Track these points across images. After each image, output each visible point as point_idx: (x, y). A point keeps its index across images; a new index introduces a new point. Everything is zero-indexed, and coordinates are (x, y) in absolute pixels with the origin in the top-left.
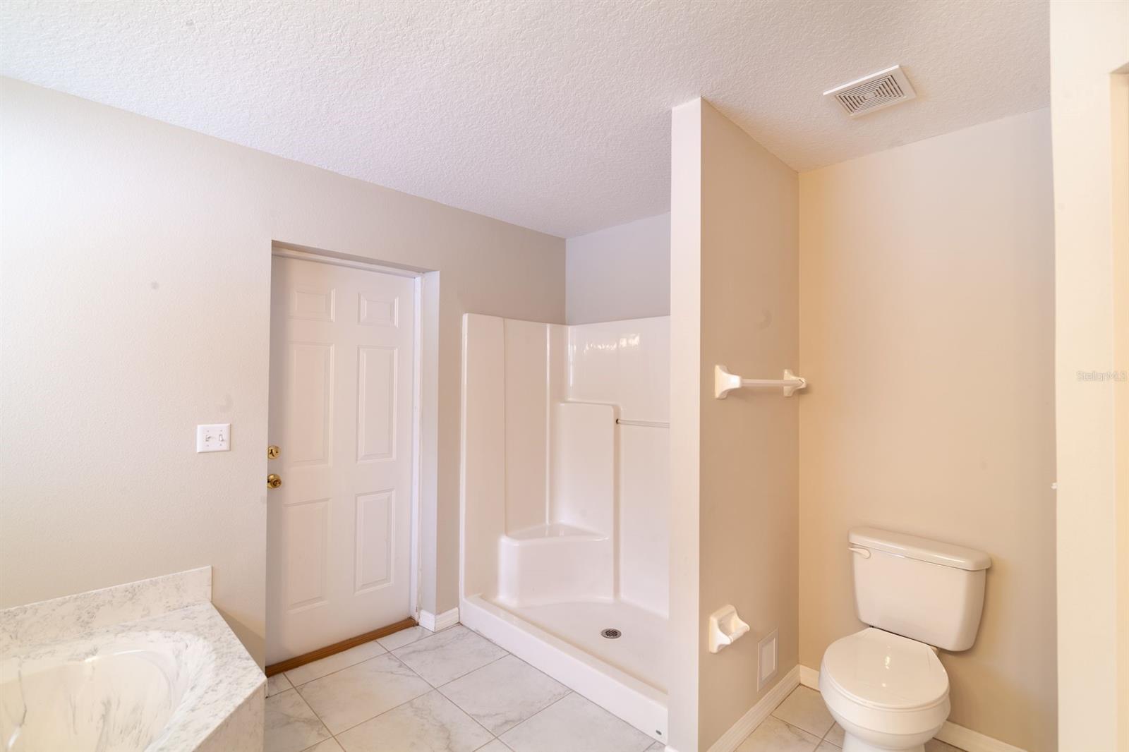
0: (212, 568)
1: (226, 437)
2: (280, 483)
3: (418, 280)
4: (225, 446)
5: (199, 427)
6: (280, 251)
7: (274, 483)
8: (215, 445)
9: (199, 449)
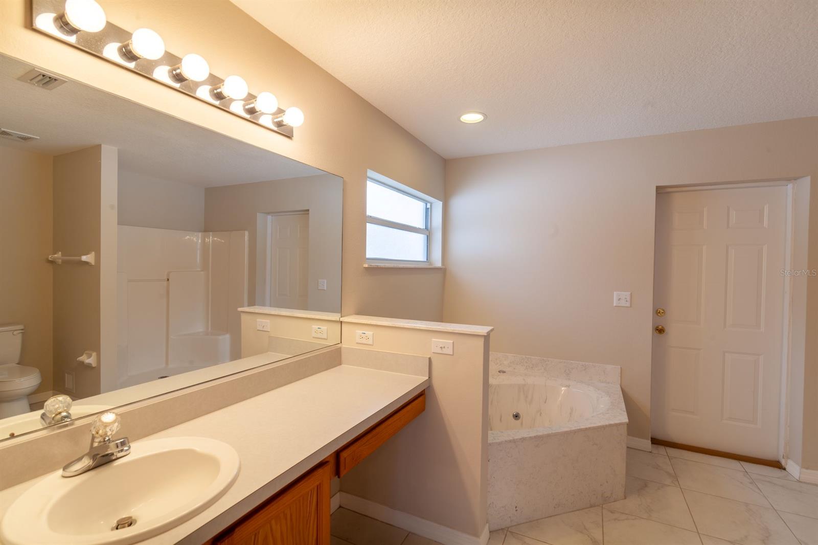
0: (621, 368)
1: (628, 299)
2: (664, 331)
3: (790, 186)
4: (628, 304)
5: (615, 293)
6: (661, 192)
7: (660, 330)
8: (623, 303)
9: (614, 305)
